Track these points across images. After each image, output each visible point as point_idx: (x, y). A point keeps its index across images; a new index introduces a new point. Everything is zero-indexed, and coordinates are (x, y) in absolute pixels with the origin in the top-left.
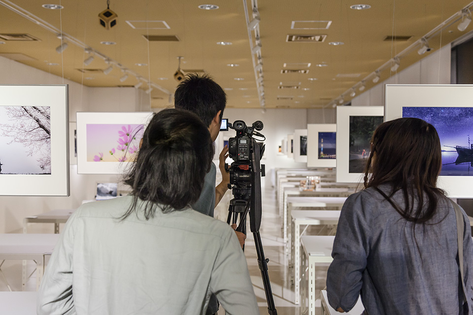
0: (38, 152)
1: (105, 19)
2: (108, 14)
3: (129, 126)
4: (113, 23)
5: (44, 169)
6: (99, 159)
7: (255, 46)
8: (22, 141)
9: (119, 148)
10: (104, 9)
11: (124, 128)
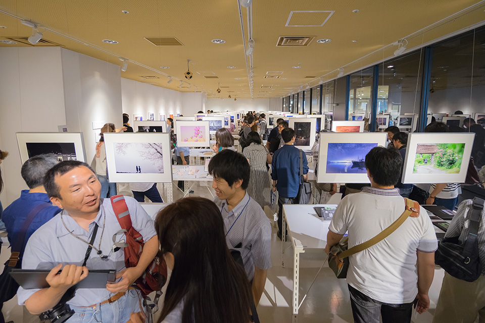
0: (157, 164)
1: (187, 75)
2: (188, 73)
3: (199, 127)
4: (191, 77)
5: (161, 171)
6: (186, 141)
7: (250, 81)
8: (149, 159)
9: (195, 136)
10: (187, 71)
11: (196, 128)
